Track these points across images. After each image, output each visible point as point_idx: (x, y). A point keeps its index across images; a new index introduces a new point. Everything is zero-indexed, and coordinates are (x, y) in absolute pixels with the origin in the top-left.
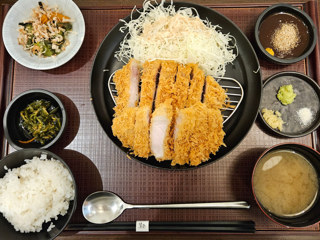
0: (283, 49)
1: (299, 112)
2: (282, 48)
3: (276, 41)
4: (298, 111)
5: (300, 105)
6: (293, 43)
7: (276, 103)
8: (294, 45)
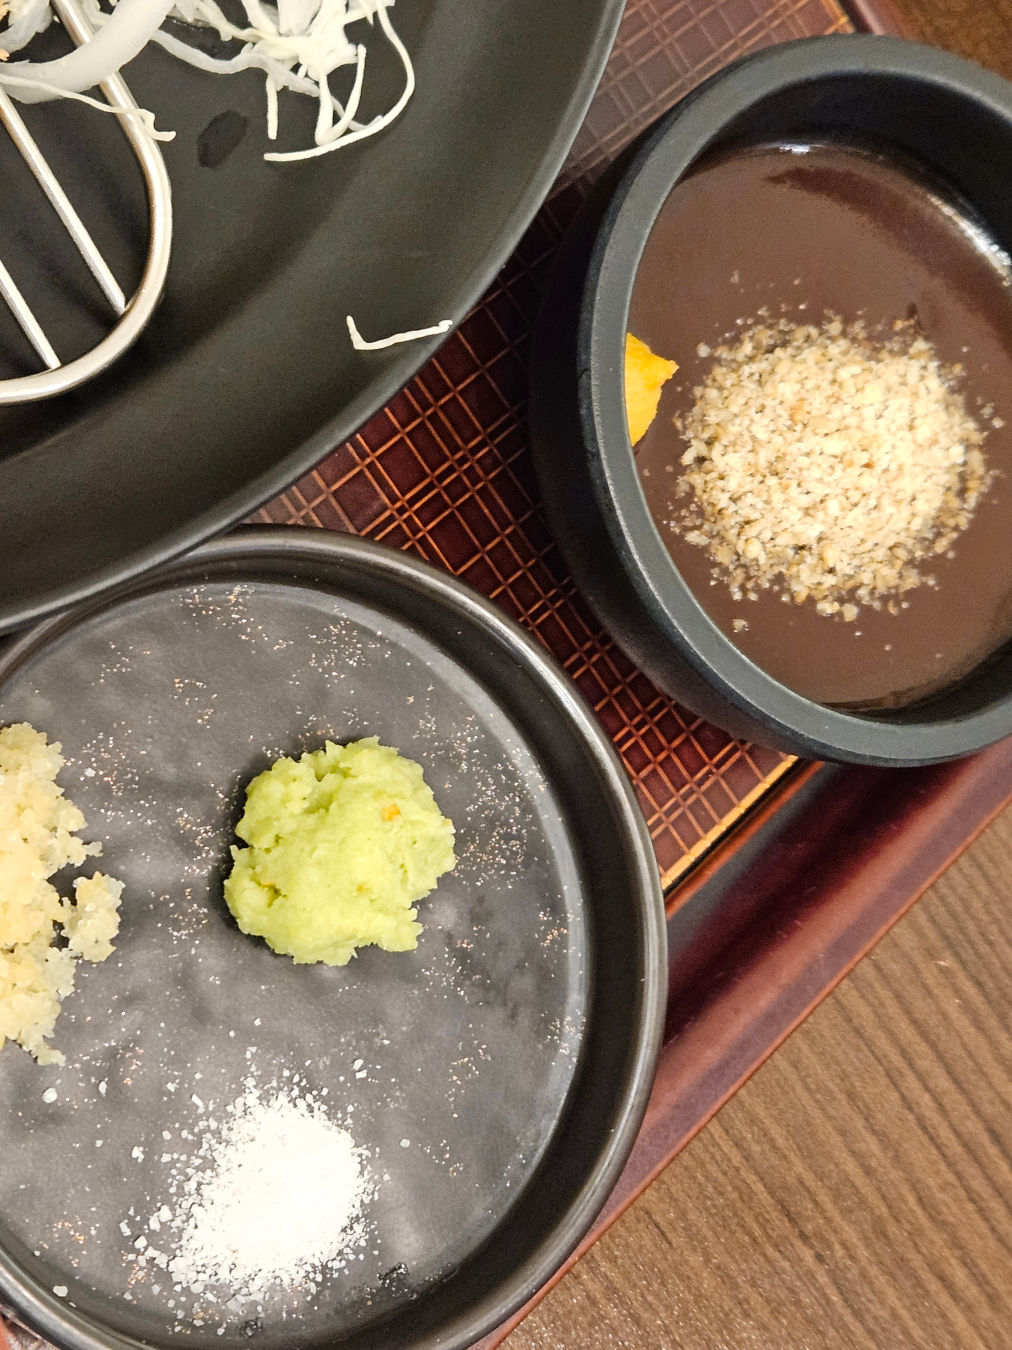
0: (723, 501)
1: (258, 1111)
2: (732, 484)
3: (751, 386)
4: (265, 1098)
5: (344, 1066)
6: (832, 557)
7: (185, 818)
8: (830, 581)
